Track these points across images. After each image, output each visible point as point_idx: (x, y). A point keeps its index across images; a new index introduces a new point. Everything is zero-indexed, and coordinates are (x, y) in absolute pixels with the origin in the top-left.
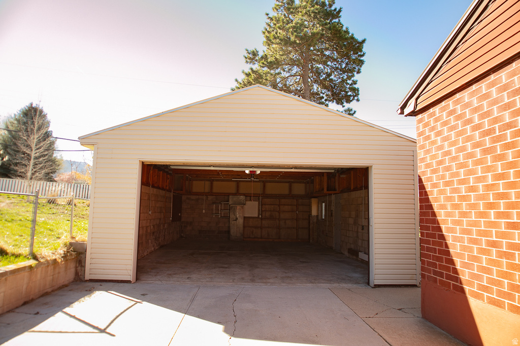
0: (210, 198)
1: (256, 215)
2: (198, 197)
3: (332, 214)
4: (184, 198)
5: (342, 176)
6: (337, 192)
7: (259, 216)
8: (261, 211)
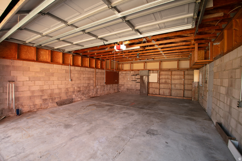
0: (132, 72)
1: (157, 82)
2: (126, 72)
3: (206, 81)
4: (120, 72)
5: (215, 44)
6: (209, 60)
7: (158, 82)
8: (159, 79)
